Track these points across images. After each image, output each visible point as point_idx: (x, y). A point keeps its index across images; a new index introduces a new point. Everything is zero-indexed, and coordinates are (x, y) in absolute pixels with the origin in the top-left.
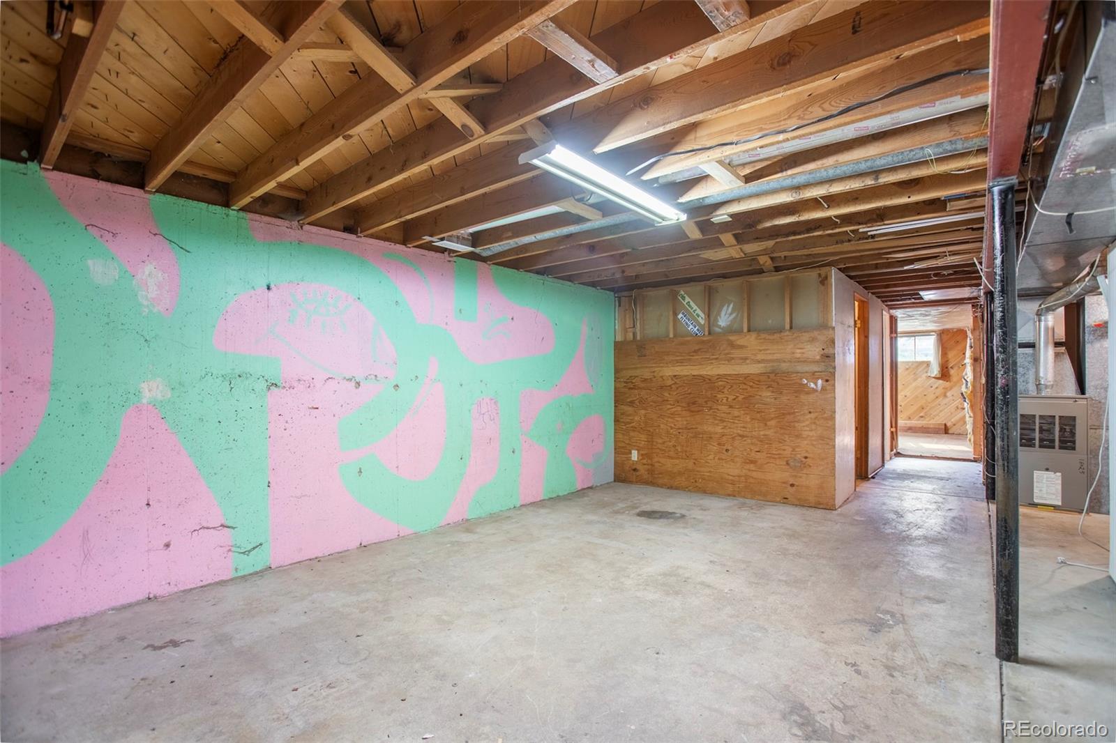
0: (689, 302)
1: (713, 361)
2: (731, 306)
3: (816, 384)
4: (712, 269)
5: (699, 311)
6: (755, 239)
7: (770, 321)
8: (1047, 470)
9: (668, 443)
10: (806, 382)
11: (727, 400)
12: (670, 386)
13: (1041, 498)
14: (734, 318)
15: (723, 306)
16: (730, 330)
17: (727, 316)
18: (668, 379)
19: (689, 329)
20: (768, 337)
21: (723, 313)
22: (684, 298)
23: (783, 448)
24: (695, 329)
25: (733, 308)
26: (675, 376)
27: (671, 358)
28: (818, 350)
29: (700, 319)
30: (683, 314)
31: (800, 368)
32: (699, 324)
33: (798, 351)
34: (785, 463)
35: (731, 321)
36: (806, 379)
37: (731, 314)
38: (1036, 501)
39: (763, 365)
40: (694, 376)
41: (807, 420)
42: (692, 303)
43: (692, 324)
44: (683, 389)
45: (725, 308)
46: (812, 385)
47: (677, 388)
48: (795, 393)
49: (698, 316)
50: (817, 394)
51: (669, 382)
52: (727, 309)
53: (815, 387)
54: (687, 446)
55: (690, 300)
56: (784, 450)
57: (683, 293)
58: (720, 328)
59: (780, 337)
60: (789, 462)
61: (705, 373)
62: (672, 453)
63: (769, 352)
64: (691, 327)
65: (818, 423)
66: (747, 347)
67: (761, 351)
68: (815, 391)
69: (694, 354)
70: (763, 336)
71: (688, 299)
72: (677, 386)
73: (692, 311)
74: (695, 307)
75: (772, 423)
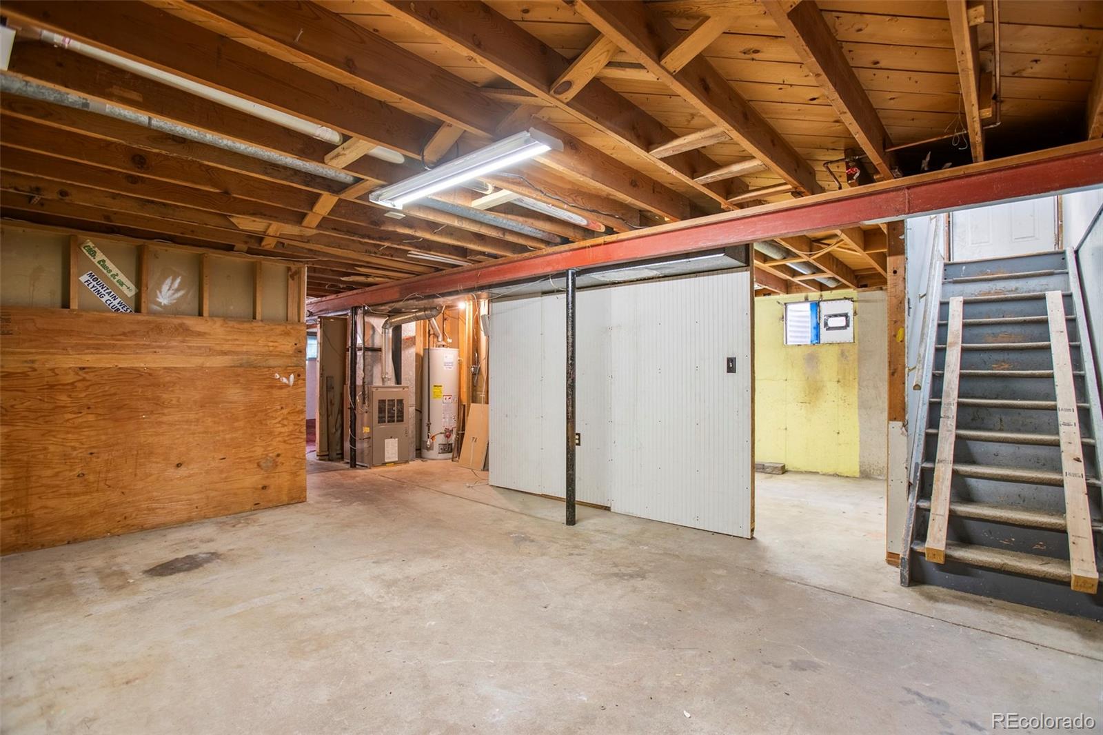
0: (104, 261)
1: (157, 350)
2: (178, 280)
3: (288, 378)
4: (193, 231)
5: (122, 277)
6: (332, 229)
7: (232, 308)
8: (391, 438)
9: (67, 473)
10: (278, 377)
11: (178, 401)
12: (72, 384)
13: (389, 458)
14: (182, 296)
15: (166, 278)
16: (173, 311)
17: (171, 292)
18: (67, 374)
19: (104, 300)
20: (237, 326)
21: (165, 287)
22: (94, 254)
23: (253, 449)
24: (116, 302)
25: (180, 283)
26: (84, 368)
27: (74, 341)
28: (291, 345)
29: (124, 289)
30: (90, 275)
31: (272, 362)
32: (123, 296)
33: (271, 344)
34: (256, 466)
35: (178, 299)
36: (279, 374)
37: (177, 290)
38: (386, 461)
39: (230, 357)
40: (120, 368)
41: (279, 416)
42: (108, 263)
43: (109, 293)
44: (100, 388)
45: (169, 281)
46: (285, 380)
47: (88, 387)
48: (267, 388)
49: (122, 284)
50: (288, 389)
51: (70, 378)
52: (172, 283)
53: (287, 382)
54: (108, 471)
55: (104, 257)
56: (255, 451)
57: (91, 244)
58: (161, 306)
59: (251, 327)
60: (261, 464)
61: (142, 365)
62: (77, 488)
63: (237, 342)
64: (107, 297)
65: (290, 418)
66: (210, 334)
67: (228, 340)
68: (287, 386)
69: (122, 337)
70: (231, 324)
71: (100, 256)
72: (88, 383)
73: (109, 275)
74: (115, 270)
75: (241, 424)
